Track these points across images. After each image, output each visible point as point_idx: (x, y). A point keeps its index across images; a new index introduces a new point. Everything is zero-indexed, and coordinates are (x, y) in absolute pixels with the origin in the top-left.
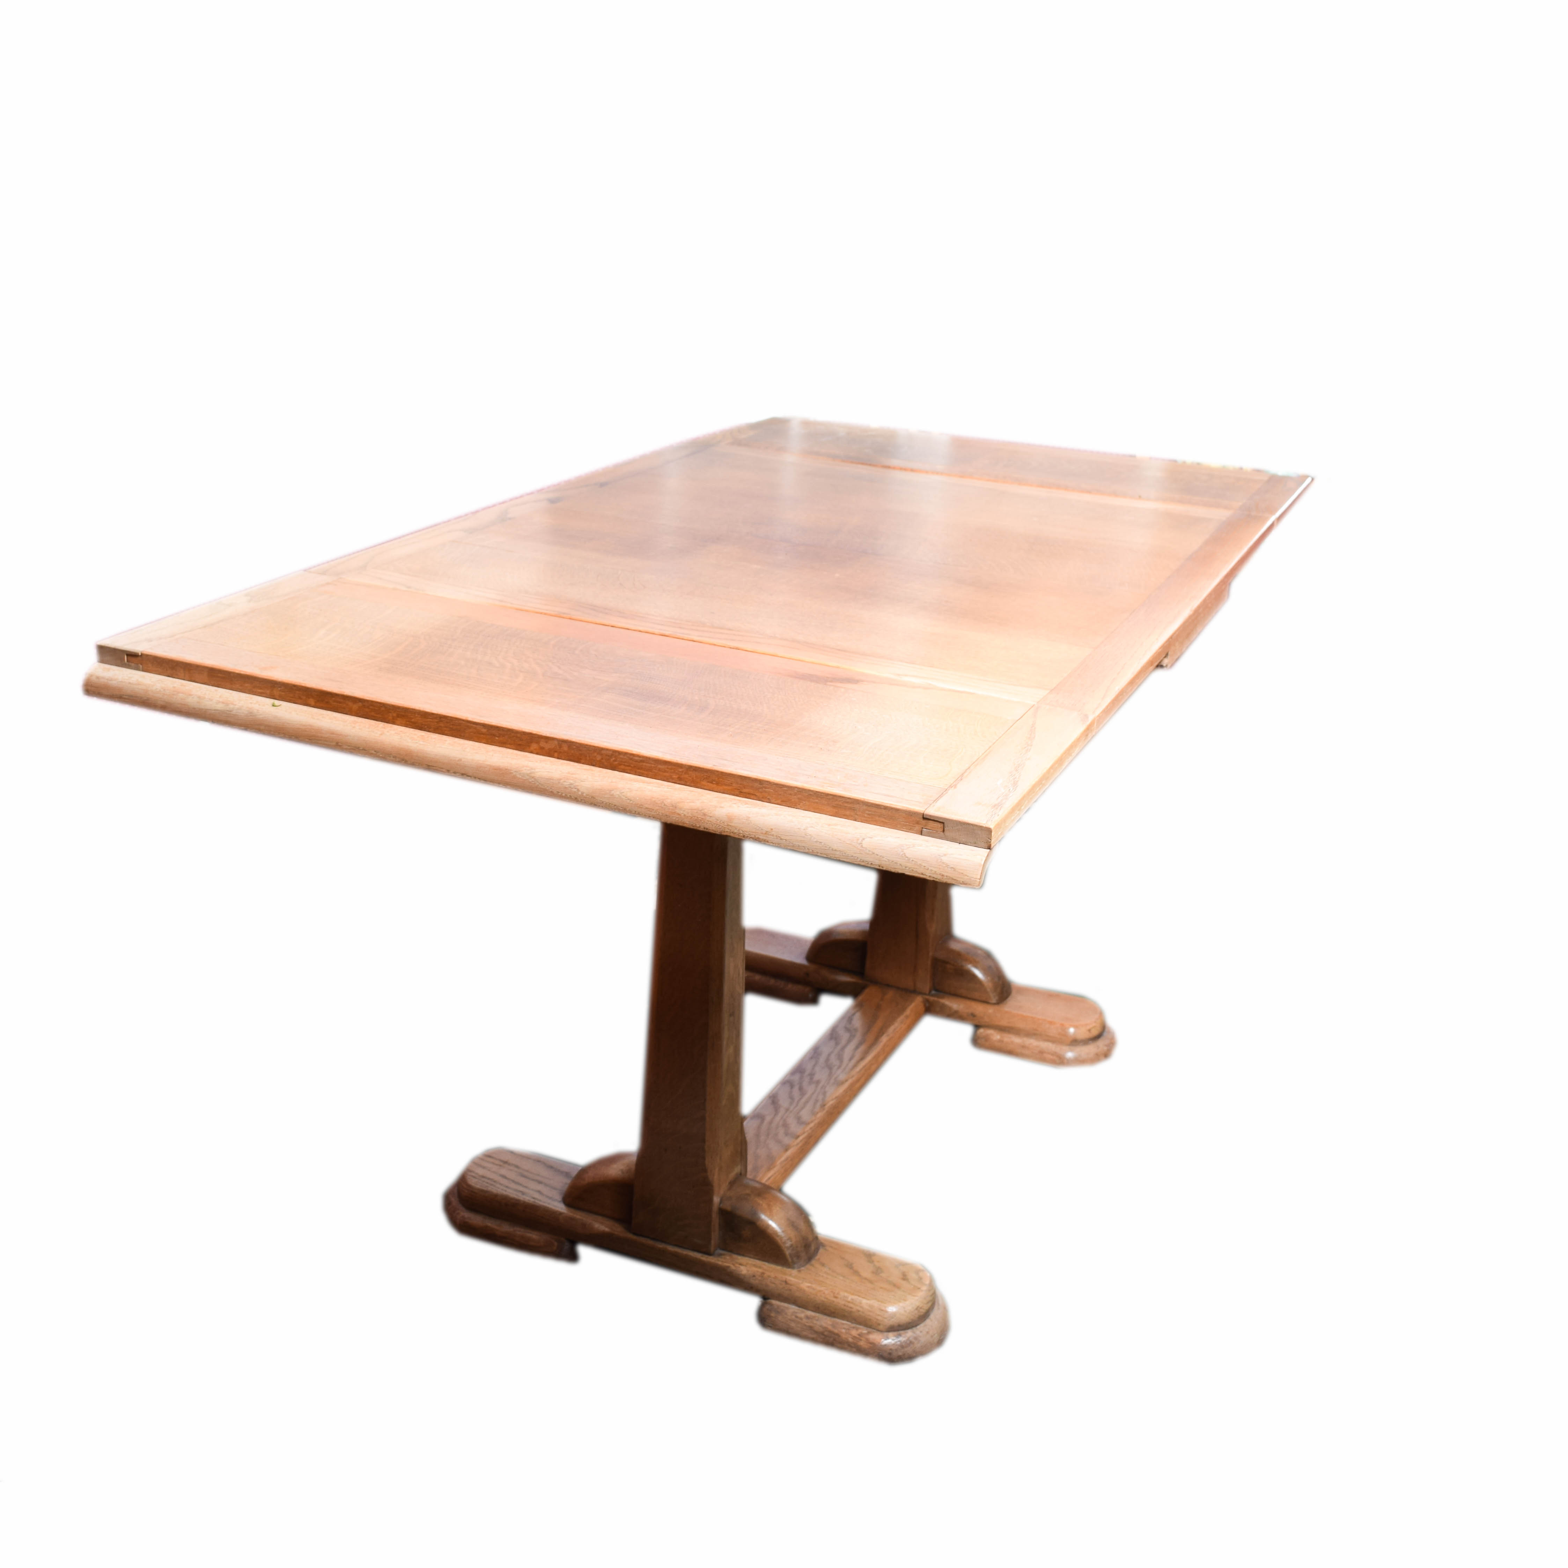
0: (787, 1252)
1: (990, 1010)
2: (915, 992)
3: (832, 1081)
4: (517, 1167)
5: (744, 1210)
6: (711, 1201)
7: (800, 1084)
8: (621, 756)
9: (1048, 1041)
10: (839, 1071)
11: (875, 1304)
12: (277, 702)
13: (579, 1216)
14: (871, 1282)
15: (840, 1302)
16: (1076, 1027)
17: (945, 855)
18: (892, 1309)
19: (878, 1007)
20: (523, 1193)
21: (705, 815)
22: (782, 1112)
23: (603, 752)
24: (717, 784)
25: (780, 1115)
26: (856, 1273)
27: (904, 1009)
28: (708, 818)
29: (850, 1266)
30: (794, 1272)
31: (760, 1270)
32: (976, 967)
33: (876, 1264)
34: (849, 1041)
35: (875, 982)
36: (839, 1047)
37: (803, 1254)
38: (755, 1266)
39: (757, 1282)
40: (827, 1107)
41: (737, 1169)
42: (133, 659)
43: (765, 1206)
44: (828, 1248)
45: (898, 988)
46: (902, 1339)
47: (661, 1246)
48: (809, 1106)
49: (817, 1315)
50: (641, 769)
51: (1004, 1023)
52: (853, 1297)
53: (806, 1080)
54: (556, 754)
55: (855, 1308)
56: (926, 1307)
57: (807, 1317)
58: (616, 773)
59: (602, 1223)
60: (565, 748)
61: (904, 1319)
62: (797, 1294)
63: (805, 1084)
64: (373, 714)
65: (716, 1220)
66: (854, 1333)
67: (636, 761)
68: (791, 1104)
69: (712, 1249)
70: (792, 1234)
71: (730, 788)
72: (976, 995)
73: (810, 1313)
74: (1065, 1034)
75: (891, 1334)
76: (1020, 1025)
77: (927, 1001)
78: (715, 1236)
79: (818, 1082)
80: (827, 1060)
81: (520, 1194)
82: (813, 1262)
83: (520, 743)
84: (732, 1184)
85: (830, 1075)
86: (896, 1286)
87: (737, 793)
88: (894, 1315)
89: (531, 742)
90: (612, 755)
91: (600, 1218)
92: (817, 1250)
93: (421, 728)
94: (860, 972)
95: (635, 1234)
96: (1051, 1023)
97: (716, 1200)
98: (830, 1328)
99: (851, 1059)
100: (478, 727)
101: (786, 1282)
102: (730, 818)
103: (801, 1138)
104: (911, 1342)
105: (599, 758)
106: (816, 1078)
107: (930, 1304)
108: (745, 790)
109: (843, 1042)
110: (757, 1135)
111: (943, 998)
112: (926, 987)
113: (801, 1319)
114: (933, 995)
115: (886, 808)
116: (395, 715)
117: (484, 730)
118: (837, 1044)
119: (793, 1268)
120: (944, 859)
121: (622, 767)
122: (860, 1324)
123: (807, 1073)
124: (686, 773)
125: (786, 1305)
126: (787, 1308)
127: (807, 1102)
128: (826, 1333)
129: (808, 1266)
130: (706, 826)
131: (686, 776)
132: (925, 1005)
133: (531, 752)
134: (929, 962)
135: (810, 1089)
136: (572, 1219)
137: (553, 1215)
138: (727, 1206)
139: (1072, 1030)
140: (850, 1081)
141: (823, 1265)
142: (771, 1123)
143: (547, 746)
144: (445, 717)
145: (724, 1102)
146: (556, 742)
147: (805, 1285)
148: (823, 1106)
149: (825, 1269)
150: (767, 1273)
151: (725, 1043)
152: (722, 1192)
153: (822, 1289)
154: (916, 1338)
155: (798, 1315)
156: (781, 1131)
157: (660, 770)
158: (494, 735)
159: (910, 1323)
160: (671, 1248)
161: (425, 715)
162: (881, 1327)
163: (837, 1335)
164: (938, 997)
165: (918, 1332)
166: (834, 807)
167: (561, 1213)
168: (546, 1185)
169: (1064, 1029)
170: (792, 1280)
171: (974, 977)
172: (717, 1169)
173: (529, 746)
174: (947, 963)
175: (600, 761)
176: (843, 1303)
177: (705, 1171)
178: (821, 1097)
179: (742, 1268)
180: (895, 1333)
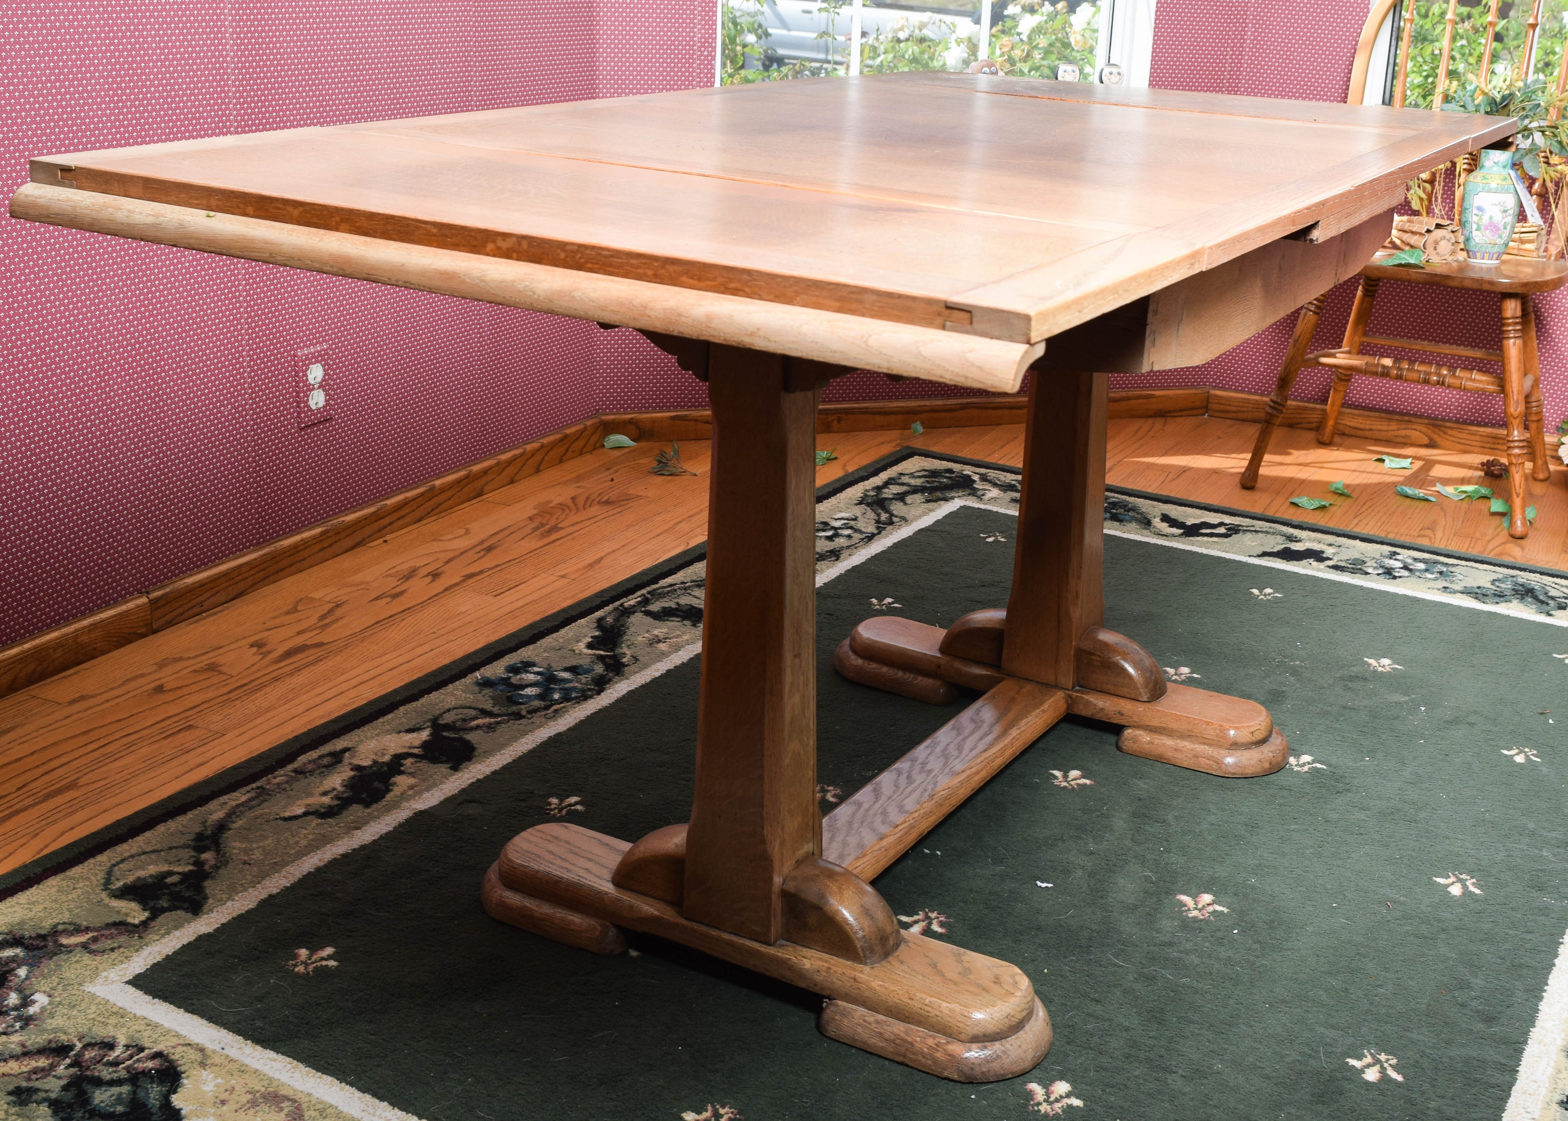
0: (859, 945)
1: (1141, 708)
2: (1056, 686)
3: (947, 770)
4: (569, 843)
5: (810, 893)
6: (770, 879)
7: (910, 772)
8: (588, 252)
9: (1204, 744)
10: (956, 761)
11: (957, 1008)
12: (212, 213)
13: (627, 898)
14: (956, 983)
15: (916, 1005)
16: (1235, 728)
17: (970, 351)
18: (978, 1015)
19: (1013, 700)
20: (568, 871)
21: (680, 315)
22: (883, 798)
23: (568, 247)
24: (699, 279)
25: (880, 803)
26: (941, 973)
27: (1041, 703)
28: (683, 319)
29: (934, 966)
30: (867, 969)
31: (826, 965)
32: (1125, 660)
33: (965, 964)
34: (973, 732)
35: (1012, 675)
36: (961, 737)
37: (878, 948)
38: (821, 959)
39: (822, 978)
40: (936, 798)
41: (808, 847)
42: (66, 174)
43: (835, 889)
44: (911, 944)
45: (1038, 682)
46: (987, 1052)
47: (714, 932)
48: (916, 795)
49: (890, 1019)
50: (610, 266)
51: (1155, 723)
52: (932, 999)
53: (917, 768)
54: (515, 255)
55: (934, 1012)
56: (1020, 1016)
57: (877, 1022)
58: (582, 273)
59: (652, 906)
60: (525, 245)
61: (991, 1028)
62: (867, 994)
63: (914, 773)
64: (315, 220)
65: (777, 904)
66: (931, 1042)
67: (606, 257)
68: (895, 792)
69: (772, 939)
70: (866, 923)
71: (713, 283)
72: (1125, 691)
73: (881, 1017)
74: (1225, 737)
75: (974, 1046)
76: (1173, 725)
77: (1070, 696)
78: (776, 924)
79: (930, 771)
80: (945, 749)
81: (564, 871)
82: (891, 958)
83: (475, 243)
84: (799, 863)
85: (945, 765)
86: (985, 989)
87: (722, 289)
88: (979, 1022)
89: (487, 242)
90: (577, 251)
91: (651, 901)
92: (897, 945)
93: (366, 233)
94: (996, 664)
95: (687, 919)
96: (1208, 723)
97: (777, 880)
98: (903, 1035)
99: (971, 750)
100: (428, 226)
101: (855, 979)
102: (709, 318)
103: (900, 828)
104: (998, 1056)
105: (562, 255)
106: (928, 767)
107: (1025, 1013)
108: (732, 285)
109: (967, 732)
110: (850, 823)
111: (1087, 694)
112: (1068, 680)
113: (870, 1023)
114: (1076, 691)
115: (900, 296)
116: (338, 219)
117: (435, 231)
118: (959, 734)
119: (865, 964)
120: (970, 356)
121: (590, 265)
122: (938, 1032)
123: (920, 761)
124: (663, 268)
125: (854, 1007)
126: (855, 1011)
127: (914, 791)
128: (898, 1041)
129: (884, 963)
130: (681, 330)
131: (663, 271)
132: (1067, 702)
133: (488, 255)
134: (1072, 653)
135: (919, 778)
136: (618, 900)
137: (599, 895)
138: (791, 887)
139: (1232, 732)
140: (968, 772)
141: (902, 962)
142: (867, 810)
143: (504, 245)
144: (392, 217)
145: (787, 761)
146: (515, 239)
147: (876, 984)
148: (932, 796)
149: (905, 967)
150: (834, 968)
151: (787, 688)
152: (786, 871)
153: (896, 988)
154: (1004, 1052)
155: (867, 1019)
156: (879, 819)
157: (632, 266)
158: (446, 236)
159: (998, 1033)
160: (726, 936)
161: (371, 216)
162: (962, 1037)
163: (911, 1044)
164: (1082, 693)
165: (1008, 1045)
166: (838, 300)
167: (607, 893)
168: (597, 863)
169: (1223, 730)
170: (863, 977)
171: (1124, 670)
172: (778, 842)
173: (485, 247)
174: (1093, 654)
175: (564, 260)
176: (920, 1005)
177: (764, 842)
178: (930, 787)
179: (805, 960)
180: (980, 1045)
